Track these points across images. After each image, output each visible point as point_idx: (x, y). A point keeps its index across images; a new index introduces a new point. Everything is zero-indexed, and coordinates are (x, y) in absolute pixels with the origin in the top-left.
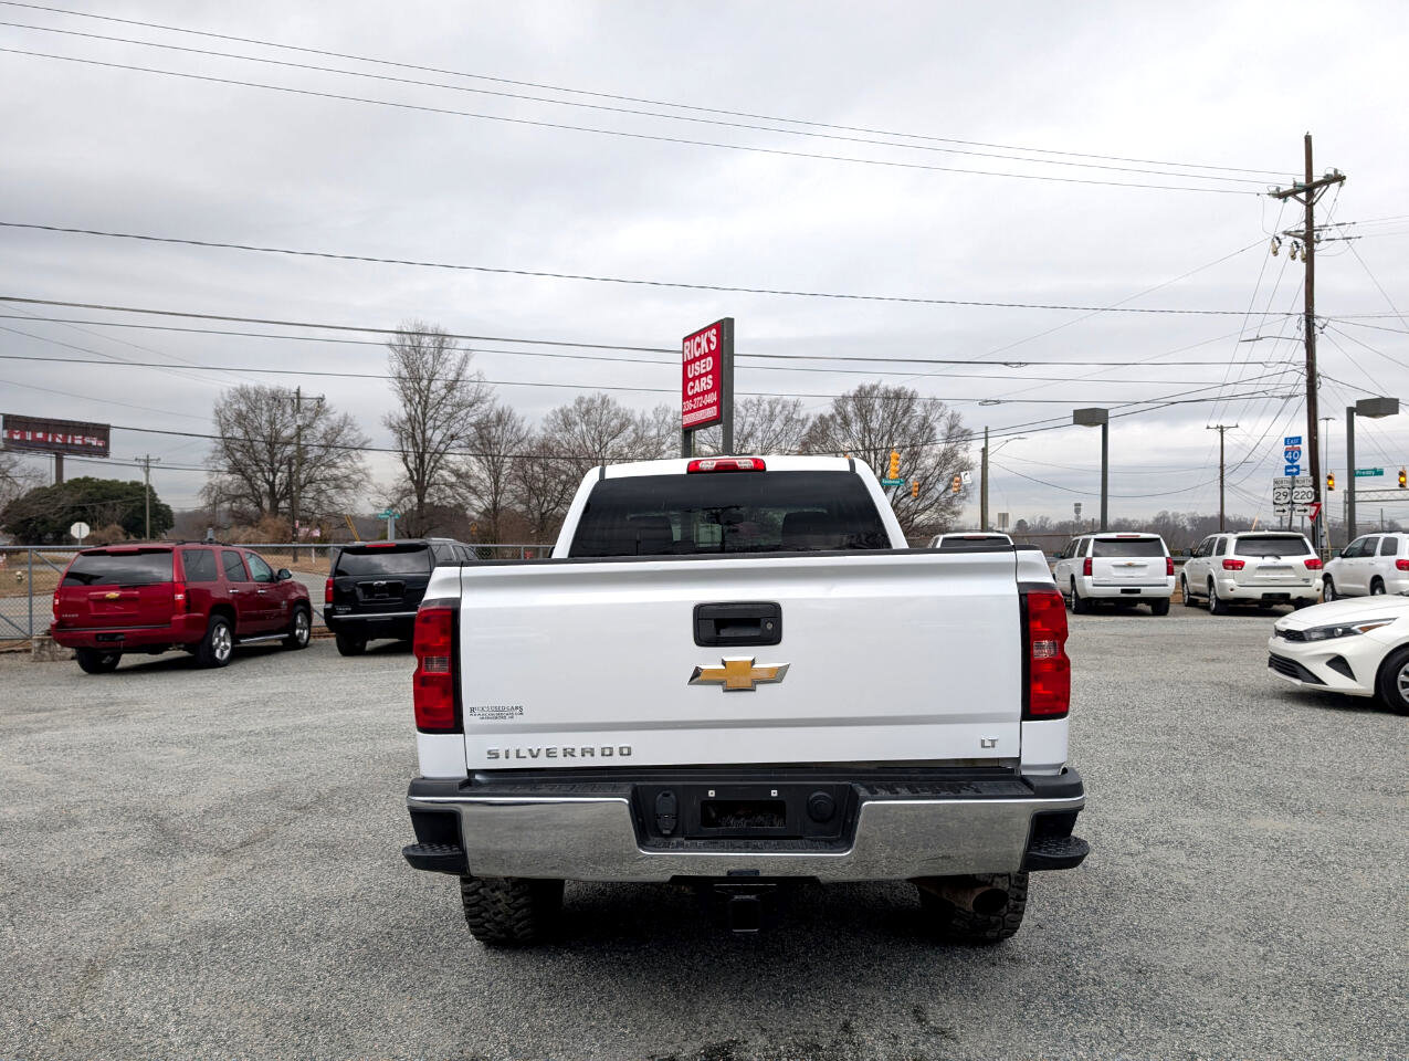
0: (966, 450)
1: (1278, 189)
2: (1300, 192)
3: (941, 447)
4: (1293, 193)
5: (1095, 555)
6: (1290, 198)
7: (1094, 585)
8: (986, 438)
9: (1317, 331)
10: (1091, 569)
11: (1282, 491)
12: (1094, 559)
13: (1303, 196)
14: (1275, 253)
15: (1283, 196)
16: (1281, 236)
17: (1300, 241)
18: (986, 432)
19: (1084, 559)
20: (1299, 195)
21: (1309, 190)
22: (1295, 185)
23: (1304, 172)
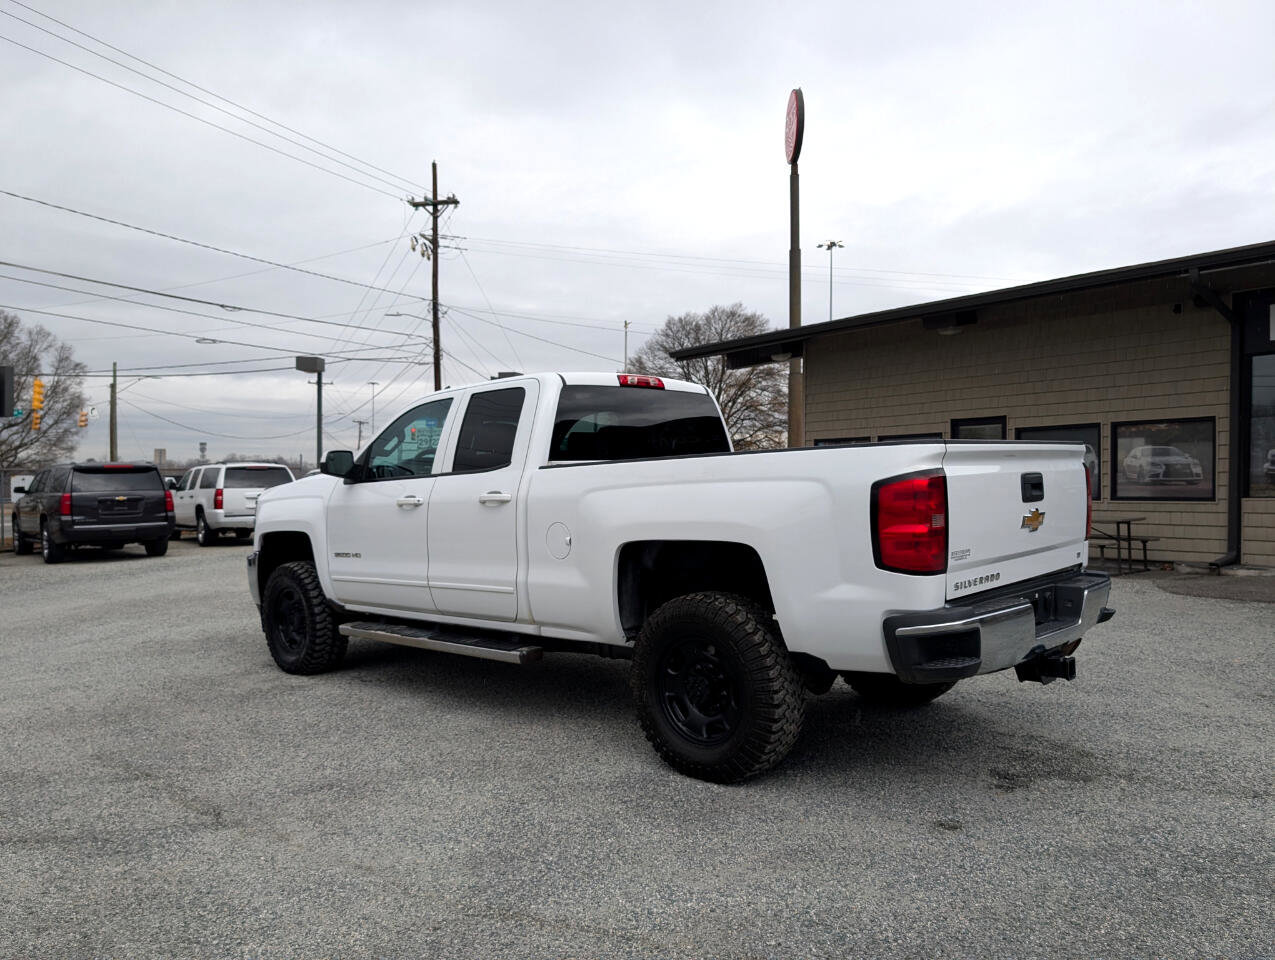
0: (80, 383)
1: (413, 199)
2: (428, 205)
3: (47, 381)
4: (424, 205)
5: (225, 487)
6: (421, 208)
7: (226, 516)
8: (115, 376)
9: (440, 315)
10: (222, 501)
11: (423, 438)
12: (226, 492)
13: (430, 208)
14: (414, 249)
15: (416, 205)
16: (419, 237)
17: (427, 243)
18: (115, 371)
19: (212, 491)
20: (427, 207)
21: (435, 205)
22: (426, 199)
23: (432, 190)
